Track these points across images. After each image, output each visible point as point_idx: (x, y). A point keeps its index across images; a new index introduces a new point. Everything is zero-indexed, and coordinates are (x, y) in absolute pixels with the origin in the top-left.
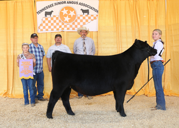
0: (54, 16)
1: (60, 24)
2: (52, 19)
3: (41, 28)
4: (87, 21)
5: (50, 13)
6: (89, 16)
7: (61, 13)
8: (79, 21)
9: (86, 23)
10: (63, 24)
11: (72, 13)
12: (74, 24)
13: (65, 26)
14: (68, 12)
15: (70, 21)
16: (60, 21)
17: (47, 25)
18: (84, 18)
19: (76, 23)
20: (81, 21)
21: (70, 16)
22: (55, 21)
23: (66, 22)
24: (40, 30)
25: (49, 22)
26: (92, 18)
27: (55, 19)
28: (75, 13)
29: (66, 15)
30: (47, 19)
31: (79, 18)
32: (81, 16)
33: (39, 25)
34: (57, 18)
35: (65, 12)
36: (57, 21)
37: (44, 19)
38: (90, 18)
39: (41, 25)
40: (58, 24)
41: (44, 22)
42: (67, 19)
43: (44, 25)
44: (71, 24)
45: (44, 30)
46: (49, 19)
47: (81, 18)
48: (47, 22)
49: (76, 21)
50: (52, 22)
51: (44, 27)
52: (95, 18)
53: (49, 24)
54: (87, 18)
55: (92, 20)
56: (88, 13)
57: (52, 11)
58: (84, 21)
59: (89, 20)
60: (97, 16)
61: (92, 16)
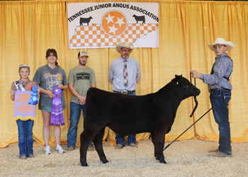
0: (94, 25)
1: (103, 36)
2: (90, 29)
3: (75, 41)
4: (142, 32)
5: (87, 20)
6: (145, 25)
7: (104, 21)
8: (130, 32)
9: (141, 35)
10: (107, 36)
11: (120, 22)
12: (123, 36)
13: (111, 40)
14: (115, 20)
15: (117, 33)
16: (102, 32)
17: (83, 37)
18: (138, 28)
19: (126, 36)
20: (134, 32)
21: (117, 26)
22: (94, 33)
23: (112, 34)
24: (72, 45)
25: (86, 33)
26: (150, 28)
27: (94, 29)
28: (125, 20)
29: (111, 24)
30: (82, 29)
31: (130, 28)
32: (134, 25)
33: (70, 38)
34: (98, 28)
35: (110, 19)
36: (99, 32)
37: (79, 29)
38: (146, 28)
39: (74, 37)
40: (99, 37)
41: (79, 33)
42: (113, 29)
43: (78, 37)
44: (119, 37)
45: (79, 45)
46: (86, 29)
47: (134, 28)
48: (82, 33)
49: (127, 32)
50: (91, 33)
51: (79, 41)
52: (154, 29)
53: (87, 37)
54: (142, 28)
55: (149, 31)
56: (144, 21)
57: (91, 18)
58: (138, 32)
59: (146, 32)
60: (157, 25)
61: (150, 25)
